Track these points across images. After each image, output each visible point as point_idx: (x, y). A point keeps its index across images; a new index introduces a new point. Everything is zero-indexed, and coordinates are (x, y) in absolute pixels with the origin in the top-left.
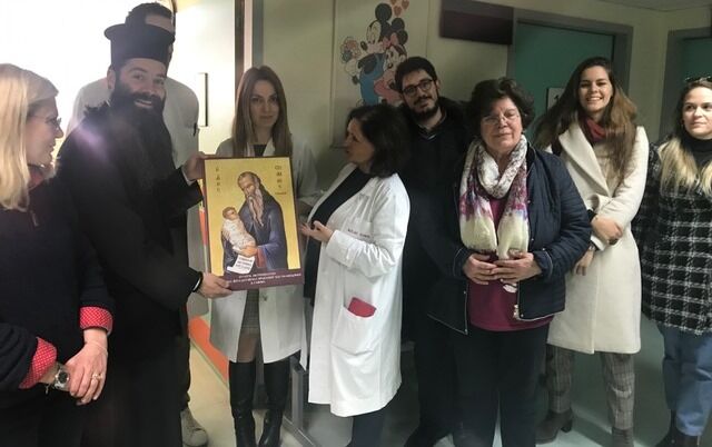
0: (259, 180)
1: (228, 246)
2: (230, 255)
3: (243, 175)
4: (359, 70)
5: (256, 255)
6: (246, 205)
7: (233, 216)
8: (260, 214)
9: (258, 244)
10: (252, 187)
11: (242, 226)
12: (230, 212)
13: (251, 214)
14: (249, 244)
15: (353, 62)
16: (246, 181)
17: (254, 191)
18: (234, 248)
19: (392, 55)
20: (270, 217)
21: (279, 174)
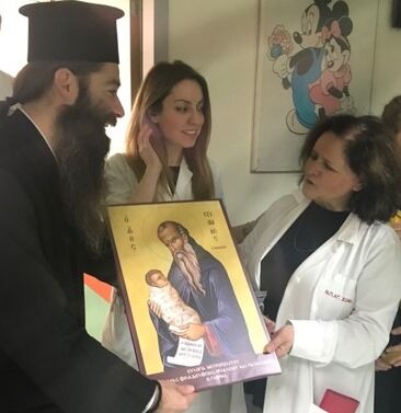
0: (186, 231)
1: (162, 326)
2: (168, 340)
3: (164, 225)
4: (291, 70)
5: (205, 336)
6: (175, 265)
7: (160, 282)
8: (197, 277)
9: (203, 319)
10: (178, 241)
11: (176, 295)
12: (155, 276)
13: (186, 278)
14: (191, 320)
15: (284, 60)
16: (168, 233)
17: (183, 246)
18: (171, 328)
19: (333, 51)
20: (212, 280)
21: (211, 223)
